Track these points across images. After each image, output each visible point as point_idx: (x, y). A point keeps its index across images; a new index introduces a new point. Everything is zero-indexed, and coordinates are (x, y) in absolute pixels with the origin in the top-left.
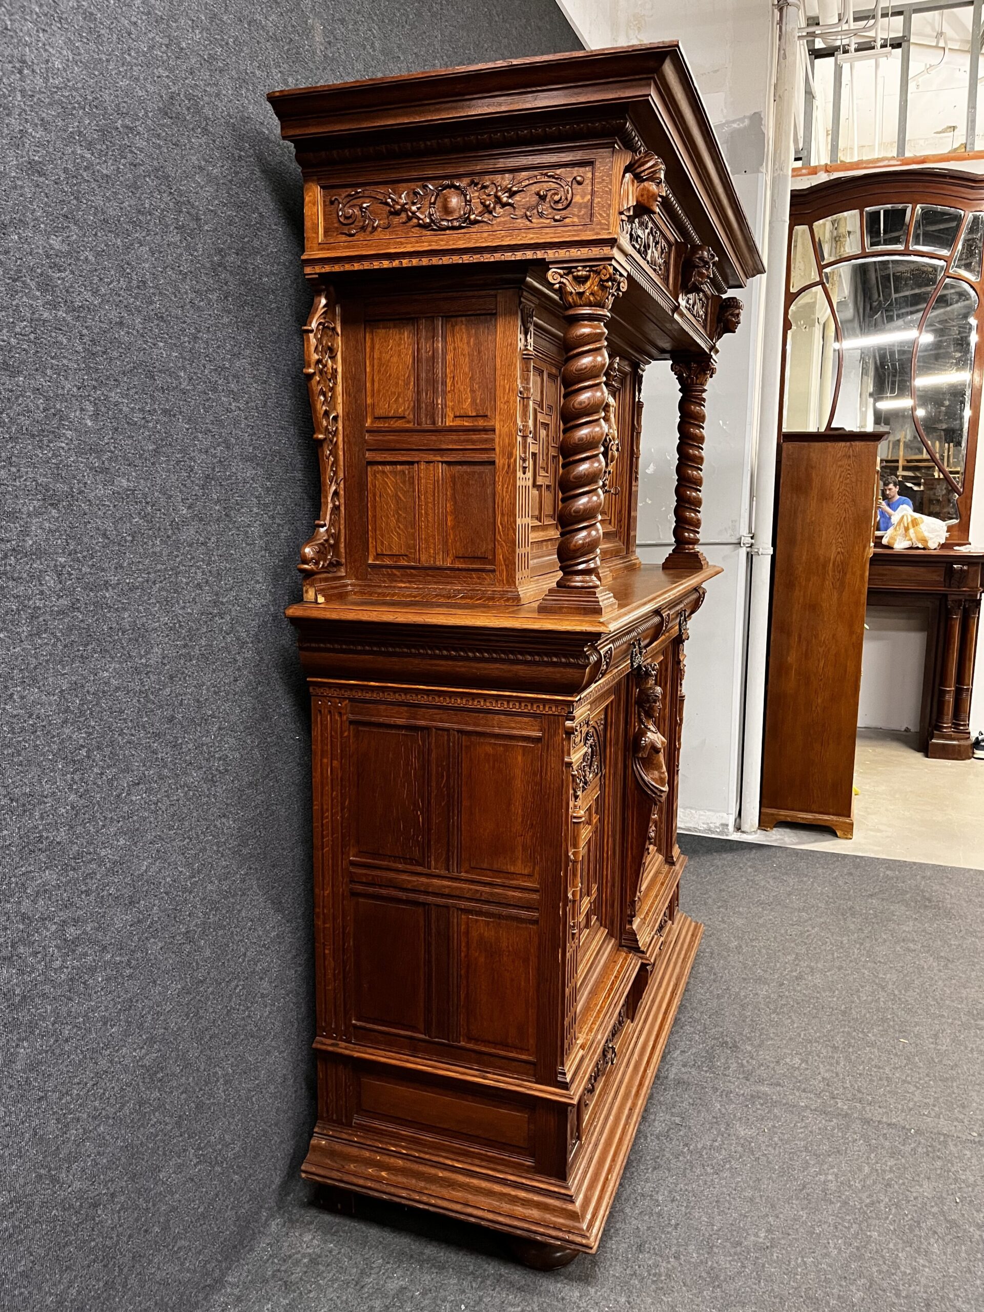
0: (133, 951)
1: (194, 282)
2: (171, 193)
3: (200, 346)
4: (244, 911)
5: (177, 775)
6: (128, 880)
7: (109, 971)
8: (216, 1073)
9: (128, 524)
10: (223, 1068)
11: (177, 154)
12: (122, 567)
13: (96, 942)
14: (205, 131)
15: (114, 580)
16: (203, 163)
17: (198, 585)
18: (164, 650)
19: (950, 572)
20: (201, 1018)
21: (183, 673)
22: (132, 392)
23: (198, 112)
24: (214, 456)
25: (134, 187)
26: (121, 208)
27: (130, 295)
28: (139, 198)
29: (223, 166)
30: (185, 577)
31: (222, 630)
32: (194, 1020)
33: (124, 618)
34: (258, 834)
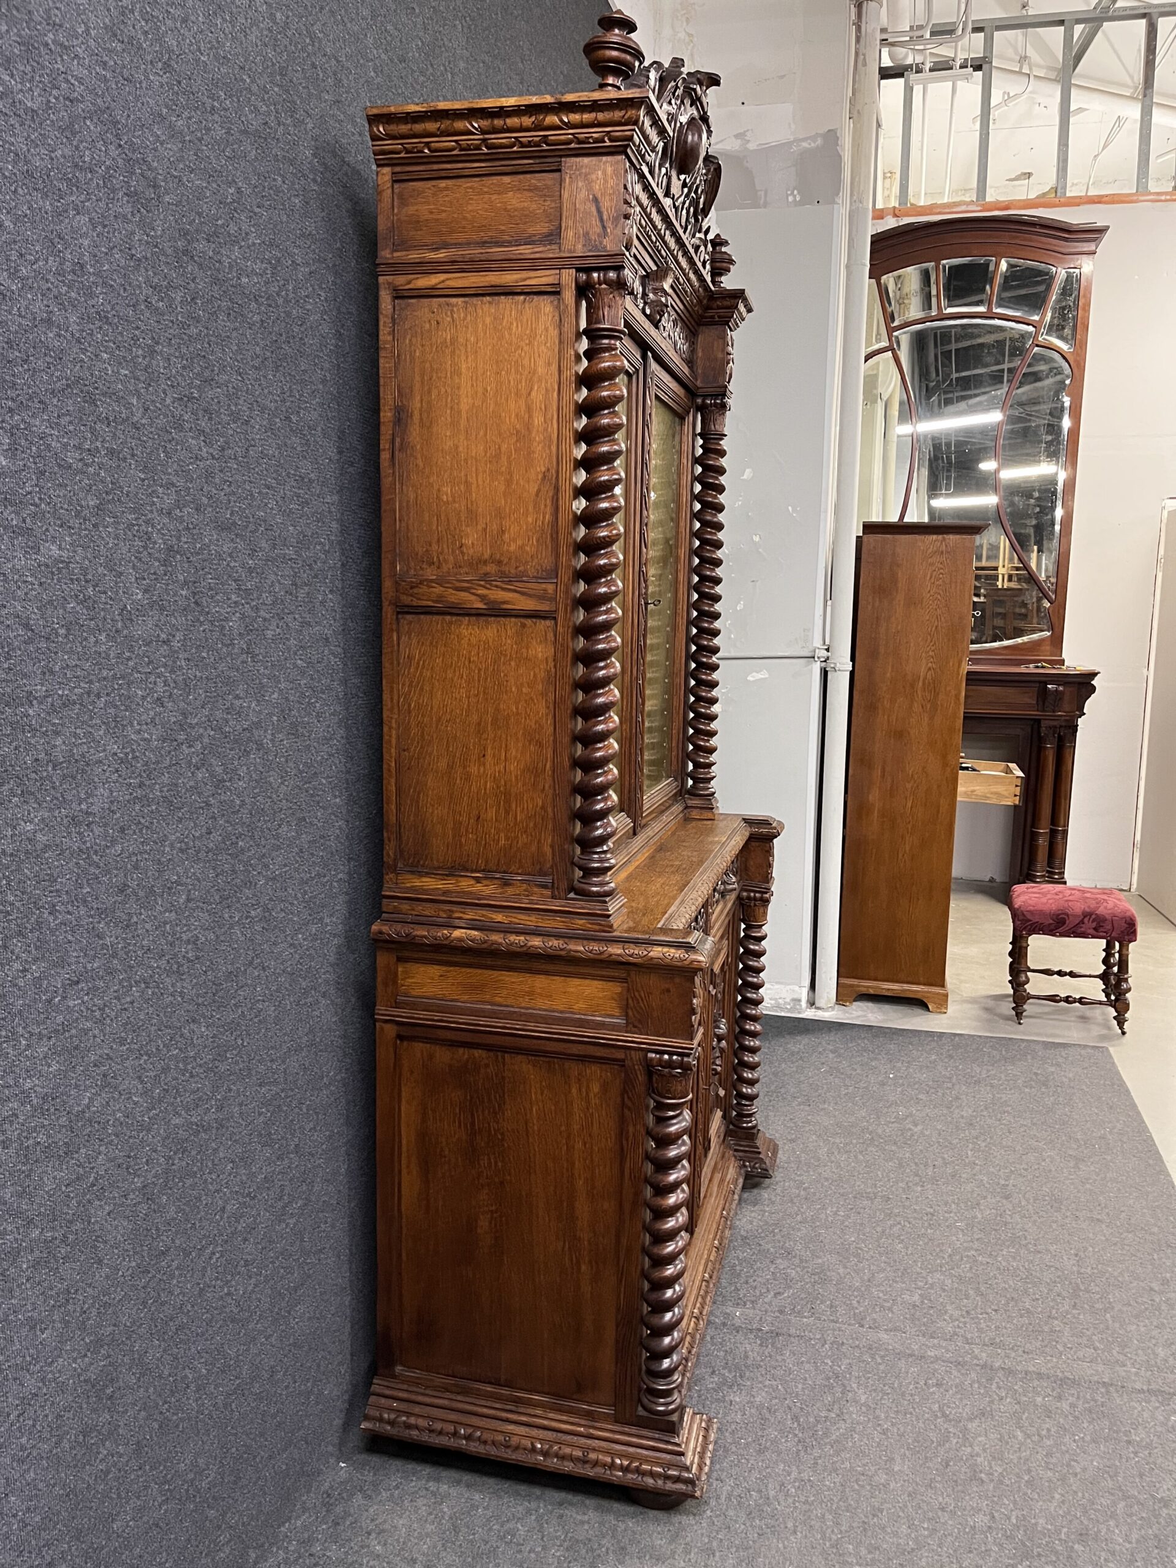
0: (71, 1222)
1: (150, 273)
2: (120, 146)
3: (159, 363)
4: (222, 1149)
5: (131, 967)
6: (63, 1121)
7: (37, 1253)
8: (186, 1376)
9: (61, 611)
10: (194, 1369)
11: (129, 93)
12: (52, 672)
13: (18, 1214)
14: (167, 67)
15: (40, 690)
16: (165, 111)
17: (159, 701)
18: (111, 792)
19: (1043, 693)
20: (163, 1304)
21: (140, 823)
22: (64, 420)
23: (159, 40)
24: (181, 520)
25: (69, 130)
26: (52, 159)
27: (63, 282)
28: (77, 148)
29: (190, 118)
30: (141, 689)
31: (190, 762)
32: (153, 1309)
33: (55, 746)
34: (240, 1042)
